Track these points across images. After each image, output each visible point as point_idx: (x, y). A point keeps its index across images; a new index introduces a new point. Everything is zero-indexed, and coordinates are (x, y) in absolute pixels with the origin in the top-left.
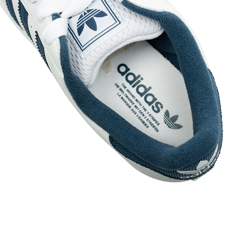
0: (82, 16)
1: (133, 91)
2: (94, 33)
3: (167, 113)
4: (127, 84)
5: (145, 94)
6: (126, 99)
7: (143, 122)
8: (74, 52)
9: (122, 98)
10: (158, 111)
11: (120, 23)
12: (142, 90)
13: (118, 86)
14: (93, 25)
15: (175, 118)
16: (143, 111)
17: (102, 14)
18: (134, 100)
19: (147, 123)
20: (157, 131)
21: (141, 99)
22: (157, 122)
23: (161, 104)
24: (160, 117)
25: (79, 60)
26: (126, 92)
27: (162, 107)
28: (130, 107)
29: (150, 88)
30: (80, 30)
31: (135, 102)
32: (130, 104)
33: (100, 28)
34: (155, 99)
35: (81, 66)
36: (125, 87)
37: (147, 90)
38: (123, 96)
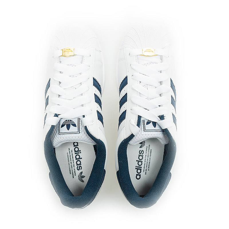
0: (66, 121)
1: (74, 155)
2: (67, 131)
3: (81, 173)
4: (73, 151)
5: (78, 159)
6: (69, 157)
7: (70, 171)
8: (55, 132)
9: (68, 156)
10: (78, 170)
11: (79, 133)
12: (78, 157)
13: (69, 150)
14: (68, 128)
15: (84, 177)
16: (73, 166)
17: (74, 125)
18: (72, 159)
19: (71, 172)
20: (73, 178)
21: (75, 161)
22: (75, 174)
23: (81, 168)
24: (78, 172)
25: (56, 136)
26: (71, 154)
27: (81, 169)
28: (69, 161)
29: (81, 158)
30: (63, 126)
31: (72, 160)
32: (70, 160)
33: (70, 130)
34: (80, 164)
35: (55, 139)
36: (72, 152)
37: (80, 158)
38: (69, 155)
